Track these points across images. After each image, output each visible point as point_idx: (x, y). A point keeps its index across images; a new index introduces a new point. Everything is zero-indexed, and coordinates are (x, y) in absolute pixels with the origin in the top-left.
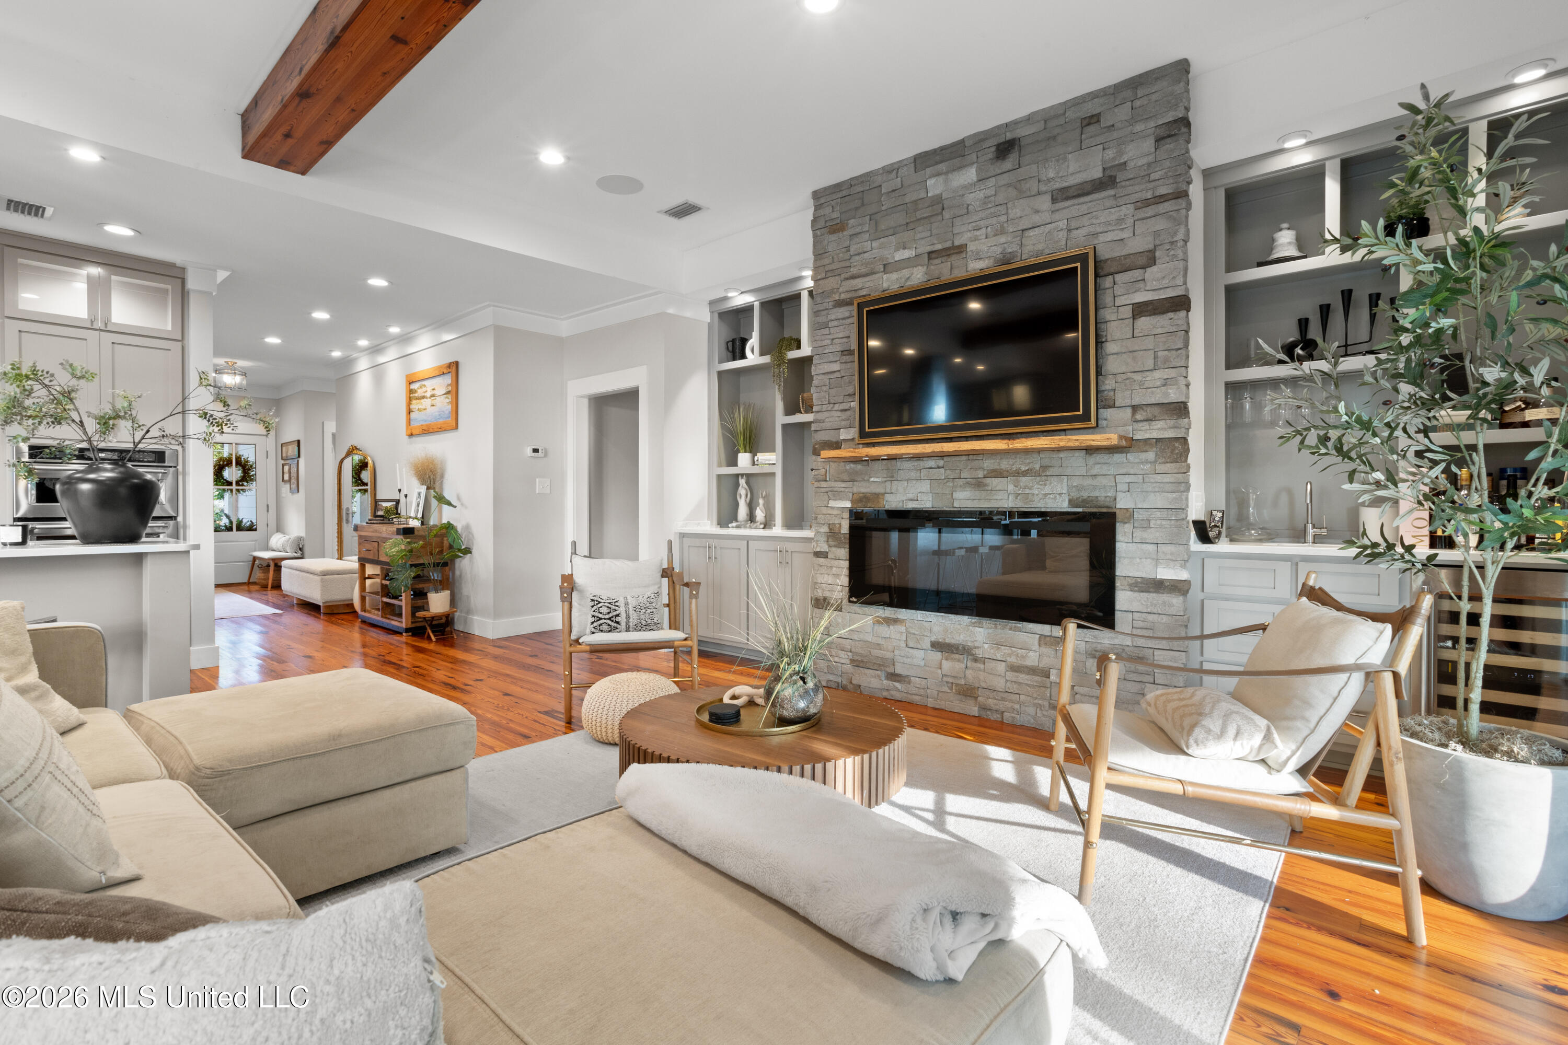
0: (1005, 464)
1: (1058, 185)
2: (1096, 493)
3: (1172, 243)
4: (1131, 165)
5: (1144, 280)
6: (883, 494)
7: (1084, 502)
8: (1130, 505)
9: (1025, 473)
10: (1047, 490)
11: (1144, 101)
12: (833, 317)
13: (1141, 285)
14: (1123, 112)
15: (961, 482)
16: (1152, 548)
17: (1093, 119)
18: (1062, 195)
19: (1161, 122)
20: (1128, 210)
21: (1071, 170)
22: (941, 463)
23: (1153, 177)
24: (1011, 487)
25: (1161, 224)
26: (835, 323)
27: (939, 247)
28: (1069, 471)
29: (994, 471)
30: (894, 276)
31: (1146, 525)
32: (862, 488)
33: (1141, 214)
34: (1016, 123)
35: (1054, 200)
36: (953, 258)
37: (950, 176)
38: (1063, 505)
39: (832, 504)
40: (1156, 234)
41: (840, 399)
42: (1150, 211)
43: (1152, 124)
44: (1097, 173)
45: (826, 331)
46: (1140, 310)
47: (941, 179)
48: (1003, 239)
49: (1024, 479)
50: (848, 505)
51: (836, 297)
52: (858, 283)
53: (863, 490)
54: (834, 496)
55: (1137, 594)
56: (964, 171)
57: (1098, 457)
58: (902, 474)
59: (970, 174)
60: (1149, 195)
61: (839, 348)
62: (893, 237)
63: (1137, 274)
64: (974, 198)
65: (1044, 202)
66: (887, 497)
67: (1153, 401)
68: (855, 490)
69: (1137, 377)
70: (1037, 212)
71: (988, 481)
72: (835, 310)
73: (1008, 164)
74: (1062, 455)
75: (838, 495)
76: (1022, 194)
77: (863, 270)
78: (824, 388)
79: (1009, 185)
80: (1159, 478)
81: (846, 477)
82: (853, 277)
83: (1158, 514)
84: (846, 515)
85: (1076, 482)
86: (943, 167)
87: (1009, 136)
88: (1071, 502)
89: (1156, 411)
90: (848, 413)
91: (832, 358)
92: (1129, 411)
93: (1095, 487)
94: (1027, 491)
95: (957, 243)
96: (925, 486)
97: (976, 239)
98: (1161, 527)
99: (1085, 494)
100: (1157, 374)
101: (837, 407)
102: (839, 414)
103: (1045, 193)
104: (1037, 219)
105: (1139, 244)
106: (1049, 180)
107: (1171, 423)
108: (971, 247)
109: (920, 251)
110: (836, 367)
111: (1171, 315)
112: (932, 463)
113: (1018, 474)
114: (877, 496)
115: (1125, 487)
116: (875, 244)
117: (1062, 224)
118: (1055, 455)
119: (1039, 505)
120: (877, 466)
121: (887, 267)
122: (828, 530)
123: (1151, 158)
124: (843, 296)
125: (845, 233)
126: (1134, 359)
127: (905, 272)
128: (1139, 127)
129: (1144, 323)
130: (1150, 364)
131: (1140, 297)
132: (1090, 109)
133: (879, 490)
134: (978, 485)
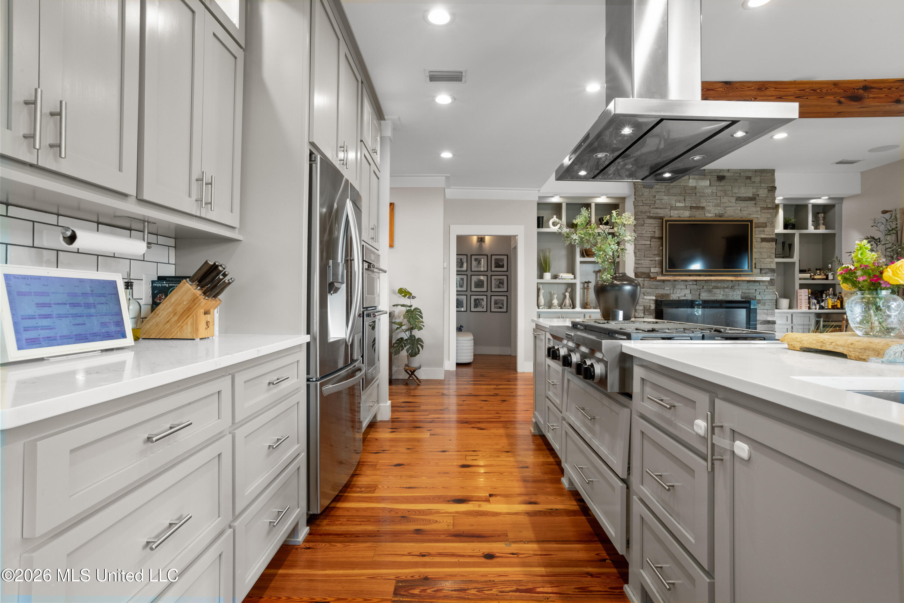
0: (719, 285)
1: (739, 196)
2: (750, 295)
3: (772, 222)
4: (760, 195)
5: (764, 231)
6: (670, 294)
7: (746, 297)
8: (760, 298)
9: (727, 288)
10: (735, 293)
11: (764, 178)
12: (648, 222)
13: (763, 233)
14: (757, 179)
15: (703, 290)
16: (766, 311)
17: (749, 178)
18: (739, 199)
19: (769, 186)
20: (759, 209)
21: (743, 192)
22: (695, 283)
23: (767, 201)
24: (722, 292)
25: (769, 216)
26: (648, 225)
27: (694, 205)
28: (741, 288)
29: (715, 286)
30: (676, 212)
31: (764, 304)
32: (661, 292)
33: (763, 211)
34: (723, 170)
35: (736, 200)
36: (700, 210)
37: (698, 181)
38: (739, 298)
39: (646, 297)
40: (768, 218)
41: (651, 256)
42: (766, 211)
43: (767, 185)
44: (750, 195)
45: (643, 227)
46: (763, 240)
47: (695, 181)
48: (719, 208)
49: (727, 290)
50: (654, 298)
51: (648, 215)
52: (658, 210)
53: (660, 292)
54: (647, 294)
55: (762, 325)
56: (704, 181)
57: (752, 284)
58: (678, 287)
59: (707, 183)
60: (765, 206)
61: (650, 235)
62: (674, 197)
63: (762, 229)
64: (709, 191)
65: (733, 200)
66: (672, 295)
67: (767, 268)
68: (657, 292)
69: (762, 260)
70: (730, 202)
71: (714, 290)
72: (648, 219)
73: (722, 183)
74: (740, 282)
75: (649, 294)
76: (726, 195)
77: (661, 206)
78: (643, 251)
79: (721, 191)
80: (768, 290)
81: (653, 287)
82: (656, 208)
83: (768, 301)
84: (653, 302)
85: (744, 291)
86: (697, 177)
87: (721, 174)
88: (741, 298)
89: (768, 270)
90: (654, 262)
91: (646, 239)
92: (759, 270)
93: (749, 293)
94: (728, 294)
95: (701, 206)
96: (688, 291)
97: (709, 206)
98: (769, 305)
99: (746, 295)
100: (768, 260)
101: (648, 259)
102: (649, 262)
103: (734, 197)
104: (730, 204)
105: (762, 220)
106: (736, 193)
107: (772, 274)
108: (708, 208)
109: (687, 205)
110: (648, 243)
111: (771, 243)
112: (691, 283)
113: (724, 288)
114: (668, 295)
115: (759, 293)
116: (666, 197)
117: (739, 208)
118: (737, 282)
119: (731, 298)
120: (668, 283)
121: (672, 208)
122: (643, 308)
123: (766, 195)
124: (651, 215)
125: (653, 190)
126: (761, 254)
127: (682, 211)
128: (763, 185)
129: (764, 244)
130: (766, 257)
131: (763, 236)
132: (749, 174)
133: (668, 292)
134: (710, 291)
